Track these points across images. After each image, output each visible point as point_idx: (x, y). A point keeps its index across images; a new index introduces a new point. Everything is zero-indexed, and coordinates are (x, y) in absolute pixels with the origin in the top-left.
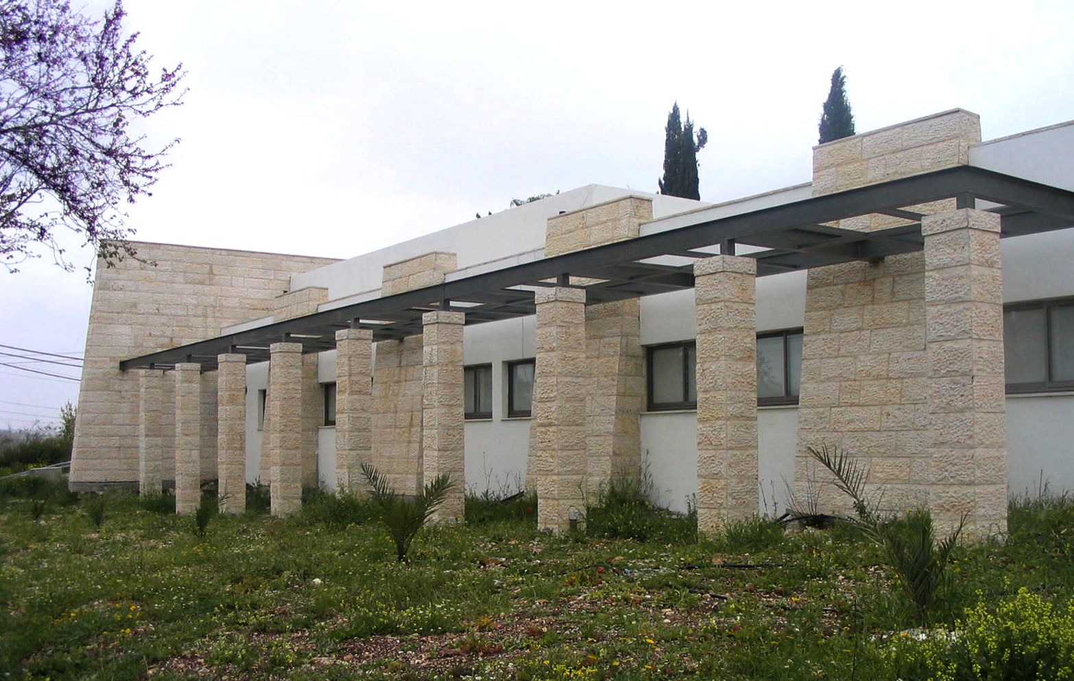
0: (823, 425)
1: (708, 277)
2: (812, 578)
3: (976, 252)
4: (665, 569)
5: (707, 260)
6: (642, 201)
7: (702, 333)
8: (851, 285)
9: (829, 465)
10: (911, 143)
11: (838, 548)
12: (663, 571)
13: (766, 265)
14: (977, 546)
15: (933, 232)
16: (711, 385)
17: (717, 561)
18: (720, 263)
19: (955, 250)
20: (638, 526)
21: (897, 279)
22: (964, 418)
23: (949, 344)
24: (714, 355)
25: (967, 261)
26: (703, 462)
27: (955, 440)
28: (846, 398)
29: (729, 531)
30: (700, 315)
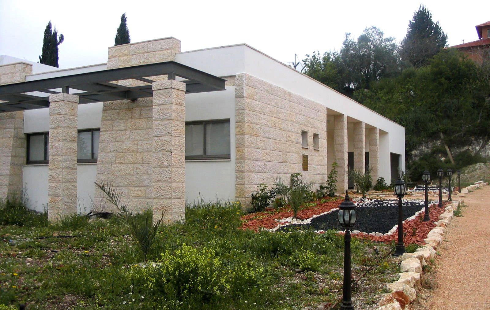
0: (108, 172)
1: (56, 103)
2: (99, 241)
3: (175, 99)
4: (29, 239)
5: (55, 95)
6: (27, 66)
7: (52, 129)
8: (122, 110)
9: (104, 190)
10: (151, 50)
11: (112, 227)
12: (28, 240)
13: (83, 99)
14: (172, 226)
15: (157, 89)
16: (56, 153)
17: (56, 234)
18: (62, 96)
19: (166, 97)
20: (19, 219)
21: (143, 108)
22: (167, 170)
23: (162, 138)
24: (57, 139)
25: (171, 102)
26: (51, 188)
27: (164, 180)
28: (119, 160)
29: (62, 221)
30: (51, 120)
